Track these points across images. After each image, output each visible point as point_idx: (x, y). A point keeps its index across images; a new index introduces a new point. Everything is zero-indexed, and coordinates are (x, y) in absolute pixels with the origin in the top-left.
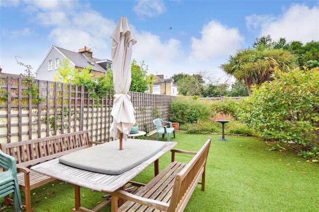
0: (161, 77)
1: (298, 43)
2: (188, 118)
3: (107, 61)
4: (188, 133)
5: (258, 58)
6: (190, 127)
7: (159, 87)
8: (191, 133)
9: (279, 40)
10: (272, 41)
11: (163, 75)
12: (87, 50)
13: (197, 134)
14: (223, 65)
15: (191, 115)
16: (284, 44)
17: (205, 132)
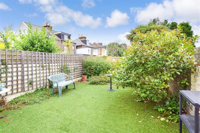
0: (101, 44)
1: (175, 23)
2: (95, 72)
3: (61, 33)
4: (90, 84)
5: (147, 30)
6: (94, 78)
7: (97, 50)
8: (92, 84)
9: (164, 21)
10: (160, 21)
11: (102, 43)
12: (48, 25)
13: (97, 84)
14: (127, 35)
15: (96, 69)
16: (166, 24)
17: (103, 83)
